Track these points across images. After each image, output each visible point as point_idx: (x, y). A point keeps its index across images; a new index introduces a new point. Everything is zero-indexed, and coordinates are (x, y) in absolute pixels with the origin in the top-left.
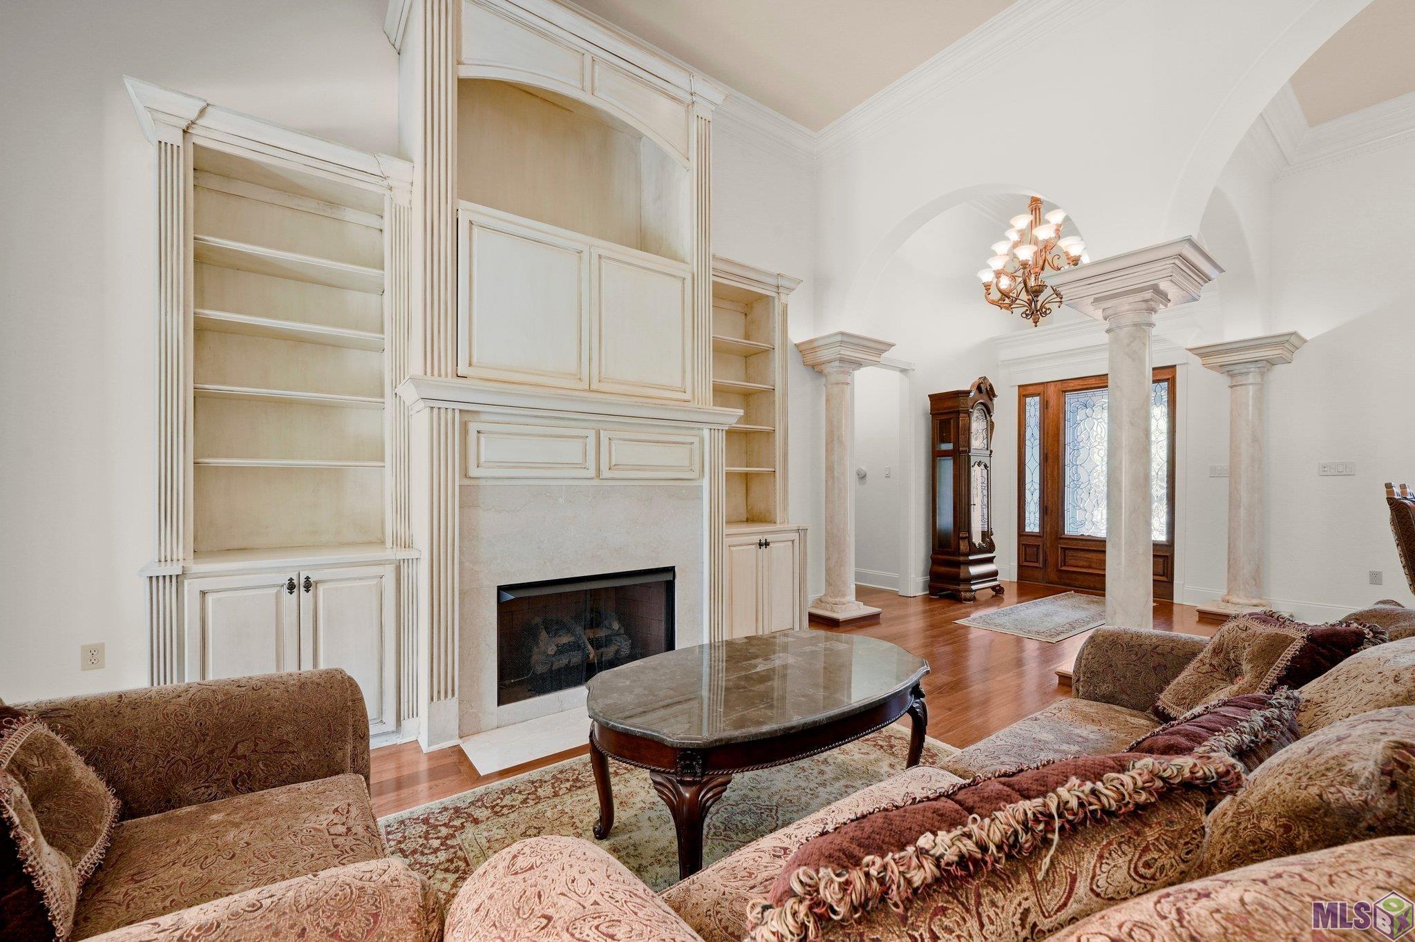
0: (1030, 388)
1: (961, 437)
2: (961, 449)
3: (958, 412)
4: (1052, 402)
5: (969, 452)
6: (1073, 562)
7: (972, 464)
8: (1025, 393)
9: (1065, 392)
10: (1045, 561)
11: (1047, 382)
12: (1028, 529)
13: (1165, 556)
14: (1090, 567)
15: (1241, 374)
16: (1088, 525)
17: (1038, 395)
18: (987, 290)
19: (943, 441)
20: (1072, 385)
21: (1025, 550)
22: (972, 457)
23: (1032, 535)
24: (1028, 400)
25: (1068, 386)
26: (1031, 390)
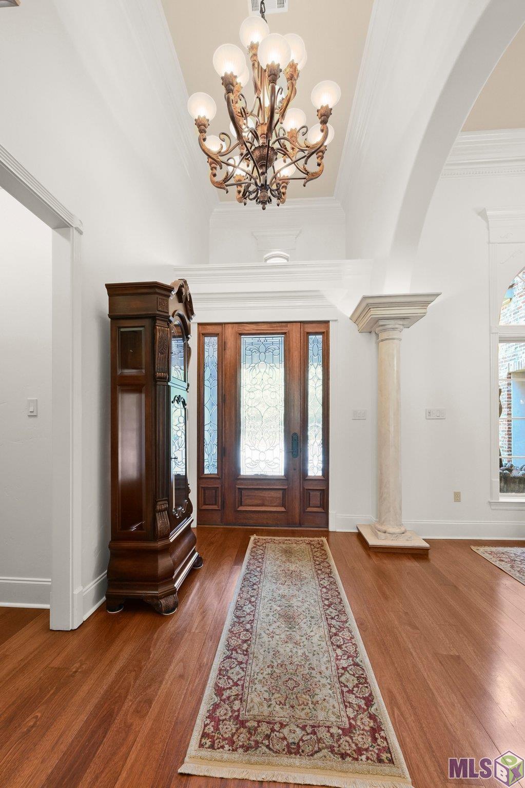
0: (208, 327)
1: (158, 356)
2: (158, 374)
3: (153, 318)
4: (230, 343)
5: (169, 380)
6: (248, 501)
7: (172, 399)
8: (203, 332)
9: (241, 334)
10: (223, 503)
11: (225, 324)
12: (206, 472)
13: (321, 490)
14: (263, 505)
15: (394, 329)
16: (262, 465)
17: (216, 335)
18: (202, 131)
19: (125, 365)
20: (248, 328)
21: (205, 493)
22: (172, 389)
23: (210, 478)
24: (207, 339)
25: (243, 329)
26: (210, 329)
